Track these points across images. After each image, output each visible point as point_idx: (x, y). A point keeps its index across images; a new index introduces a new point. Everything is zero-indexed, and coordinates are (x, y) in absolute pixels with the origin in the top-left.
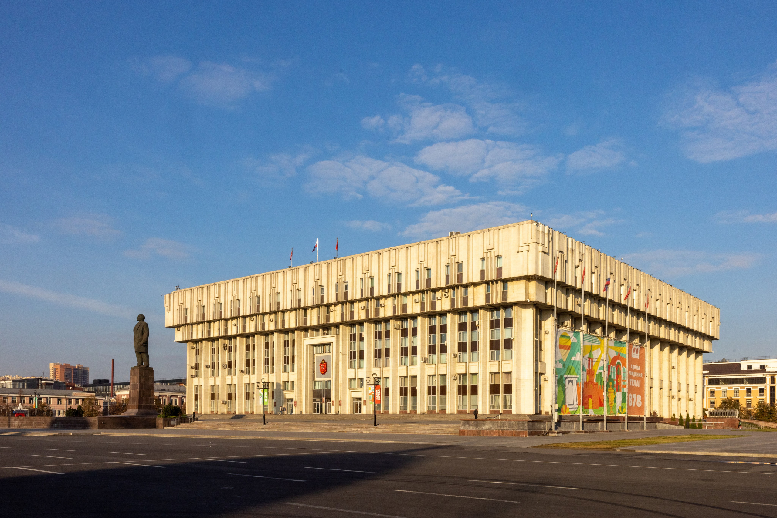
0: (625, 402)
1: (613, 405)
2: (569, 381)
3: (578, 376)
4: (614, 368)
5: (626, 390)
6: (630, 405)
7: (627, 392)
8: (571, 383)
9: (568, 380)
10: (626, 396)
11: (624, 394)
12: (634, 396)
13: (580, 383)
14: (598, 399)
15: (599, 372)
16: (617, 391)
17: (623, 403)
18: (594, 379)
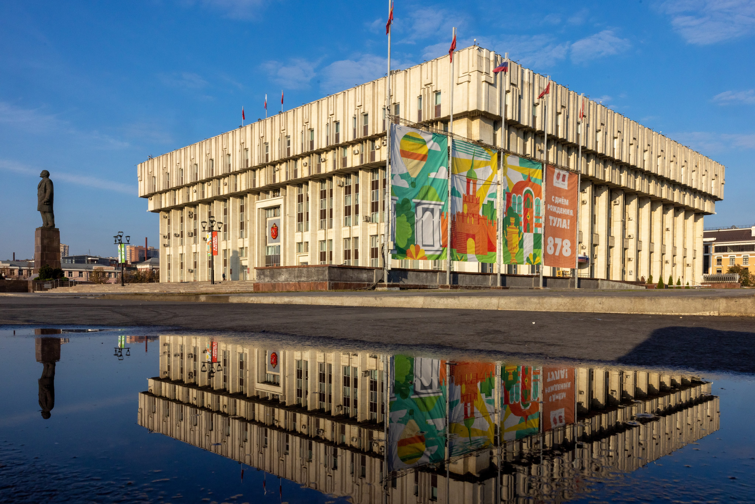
0: (540, 248)
1: (516, 250)
2: (425, 210)
3: (443, 203)
4: (519, 199)
5: (540, 231)
6: (550, 252)
7: (543, 234)
8: (428, 213)
9: (423, 208)
10: (541, 239)
11: (537, 238)
12: (558, 241)
13: (447, 213)
14: (487, 240)
15: (488, 201)
16: (525, 231)
17: (537, 250)
18: (479, 211)
